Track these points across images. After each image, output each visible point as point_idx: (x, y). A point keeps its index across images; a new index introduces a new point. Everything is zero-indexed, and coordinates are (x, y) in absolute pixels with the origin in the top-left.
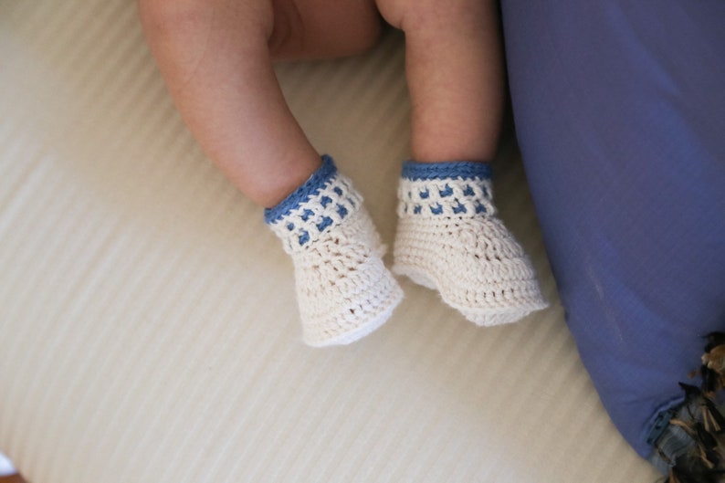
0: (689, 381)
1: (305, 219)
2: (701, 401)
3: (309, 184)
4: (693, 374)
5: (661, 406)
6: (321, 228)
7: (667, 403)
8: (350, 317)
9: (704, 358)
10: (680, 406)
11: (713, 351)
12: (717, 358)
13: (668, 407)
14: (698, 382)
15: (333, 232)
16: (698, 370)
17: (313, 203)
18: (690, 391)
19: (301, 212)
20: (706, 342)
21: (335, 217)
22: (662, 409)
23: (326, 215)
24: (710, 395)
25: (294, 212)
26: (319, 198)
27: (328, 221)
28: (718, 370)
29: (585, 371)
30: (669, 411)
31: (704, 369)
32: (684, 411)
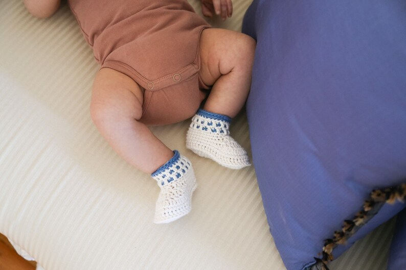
0: (317, 256)
1: (163, 177)
2: (322, 264)
3: (166, 165)
4: (319, 254)
5: (306, 265)
6: (169, 181)
7: (308, 264)
8: (163, 215)
9: (324, 248)
10: (313, 265)
11: (327, 246)
12: (328, 249)
13: (309, 266)
14: (321, 257)
15: (173, 183)
16: (321, 252)
17: (167, 172)
18: (318, 261)
19: (162, 175)
20: (325, 242)
21: (175, 178)
22: (307, 266)
23: (171, 177)
24: (325, 262)
25: (159, 175)
26: (169, 170)
27: (172, 179)
28: (329, 253)
29: (277, 251)
30: (309, 267)
31: (324, 252)
32: (315, 267)
